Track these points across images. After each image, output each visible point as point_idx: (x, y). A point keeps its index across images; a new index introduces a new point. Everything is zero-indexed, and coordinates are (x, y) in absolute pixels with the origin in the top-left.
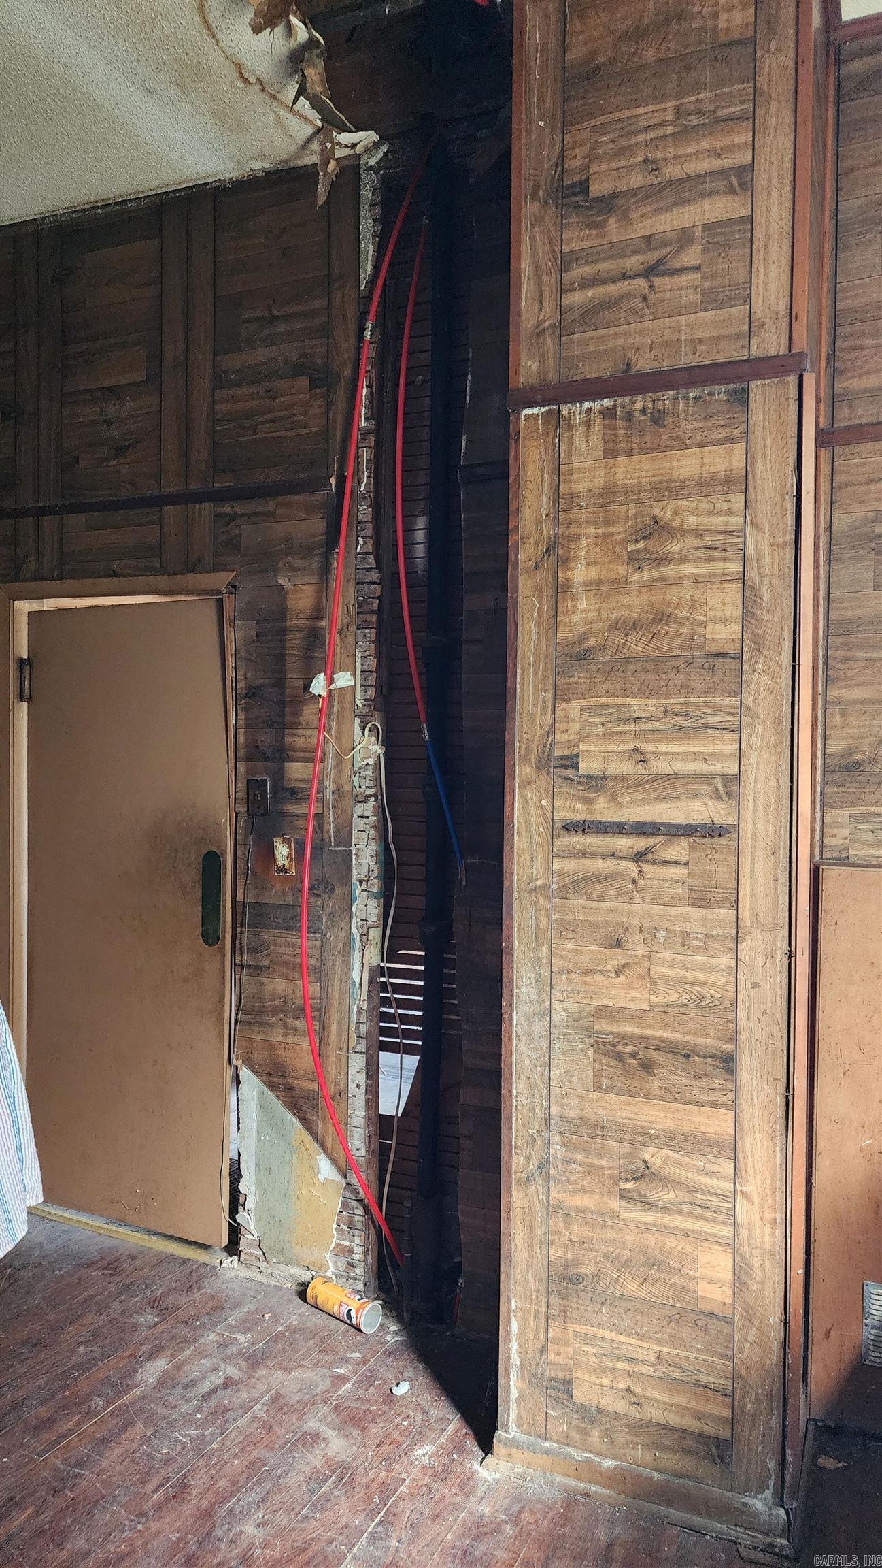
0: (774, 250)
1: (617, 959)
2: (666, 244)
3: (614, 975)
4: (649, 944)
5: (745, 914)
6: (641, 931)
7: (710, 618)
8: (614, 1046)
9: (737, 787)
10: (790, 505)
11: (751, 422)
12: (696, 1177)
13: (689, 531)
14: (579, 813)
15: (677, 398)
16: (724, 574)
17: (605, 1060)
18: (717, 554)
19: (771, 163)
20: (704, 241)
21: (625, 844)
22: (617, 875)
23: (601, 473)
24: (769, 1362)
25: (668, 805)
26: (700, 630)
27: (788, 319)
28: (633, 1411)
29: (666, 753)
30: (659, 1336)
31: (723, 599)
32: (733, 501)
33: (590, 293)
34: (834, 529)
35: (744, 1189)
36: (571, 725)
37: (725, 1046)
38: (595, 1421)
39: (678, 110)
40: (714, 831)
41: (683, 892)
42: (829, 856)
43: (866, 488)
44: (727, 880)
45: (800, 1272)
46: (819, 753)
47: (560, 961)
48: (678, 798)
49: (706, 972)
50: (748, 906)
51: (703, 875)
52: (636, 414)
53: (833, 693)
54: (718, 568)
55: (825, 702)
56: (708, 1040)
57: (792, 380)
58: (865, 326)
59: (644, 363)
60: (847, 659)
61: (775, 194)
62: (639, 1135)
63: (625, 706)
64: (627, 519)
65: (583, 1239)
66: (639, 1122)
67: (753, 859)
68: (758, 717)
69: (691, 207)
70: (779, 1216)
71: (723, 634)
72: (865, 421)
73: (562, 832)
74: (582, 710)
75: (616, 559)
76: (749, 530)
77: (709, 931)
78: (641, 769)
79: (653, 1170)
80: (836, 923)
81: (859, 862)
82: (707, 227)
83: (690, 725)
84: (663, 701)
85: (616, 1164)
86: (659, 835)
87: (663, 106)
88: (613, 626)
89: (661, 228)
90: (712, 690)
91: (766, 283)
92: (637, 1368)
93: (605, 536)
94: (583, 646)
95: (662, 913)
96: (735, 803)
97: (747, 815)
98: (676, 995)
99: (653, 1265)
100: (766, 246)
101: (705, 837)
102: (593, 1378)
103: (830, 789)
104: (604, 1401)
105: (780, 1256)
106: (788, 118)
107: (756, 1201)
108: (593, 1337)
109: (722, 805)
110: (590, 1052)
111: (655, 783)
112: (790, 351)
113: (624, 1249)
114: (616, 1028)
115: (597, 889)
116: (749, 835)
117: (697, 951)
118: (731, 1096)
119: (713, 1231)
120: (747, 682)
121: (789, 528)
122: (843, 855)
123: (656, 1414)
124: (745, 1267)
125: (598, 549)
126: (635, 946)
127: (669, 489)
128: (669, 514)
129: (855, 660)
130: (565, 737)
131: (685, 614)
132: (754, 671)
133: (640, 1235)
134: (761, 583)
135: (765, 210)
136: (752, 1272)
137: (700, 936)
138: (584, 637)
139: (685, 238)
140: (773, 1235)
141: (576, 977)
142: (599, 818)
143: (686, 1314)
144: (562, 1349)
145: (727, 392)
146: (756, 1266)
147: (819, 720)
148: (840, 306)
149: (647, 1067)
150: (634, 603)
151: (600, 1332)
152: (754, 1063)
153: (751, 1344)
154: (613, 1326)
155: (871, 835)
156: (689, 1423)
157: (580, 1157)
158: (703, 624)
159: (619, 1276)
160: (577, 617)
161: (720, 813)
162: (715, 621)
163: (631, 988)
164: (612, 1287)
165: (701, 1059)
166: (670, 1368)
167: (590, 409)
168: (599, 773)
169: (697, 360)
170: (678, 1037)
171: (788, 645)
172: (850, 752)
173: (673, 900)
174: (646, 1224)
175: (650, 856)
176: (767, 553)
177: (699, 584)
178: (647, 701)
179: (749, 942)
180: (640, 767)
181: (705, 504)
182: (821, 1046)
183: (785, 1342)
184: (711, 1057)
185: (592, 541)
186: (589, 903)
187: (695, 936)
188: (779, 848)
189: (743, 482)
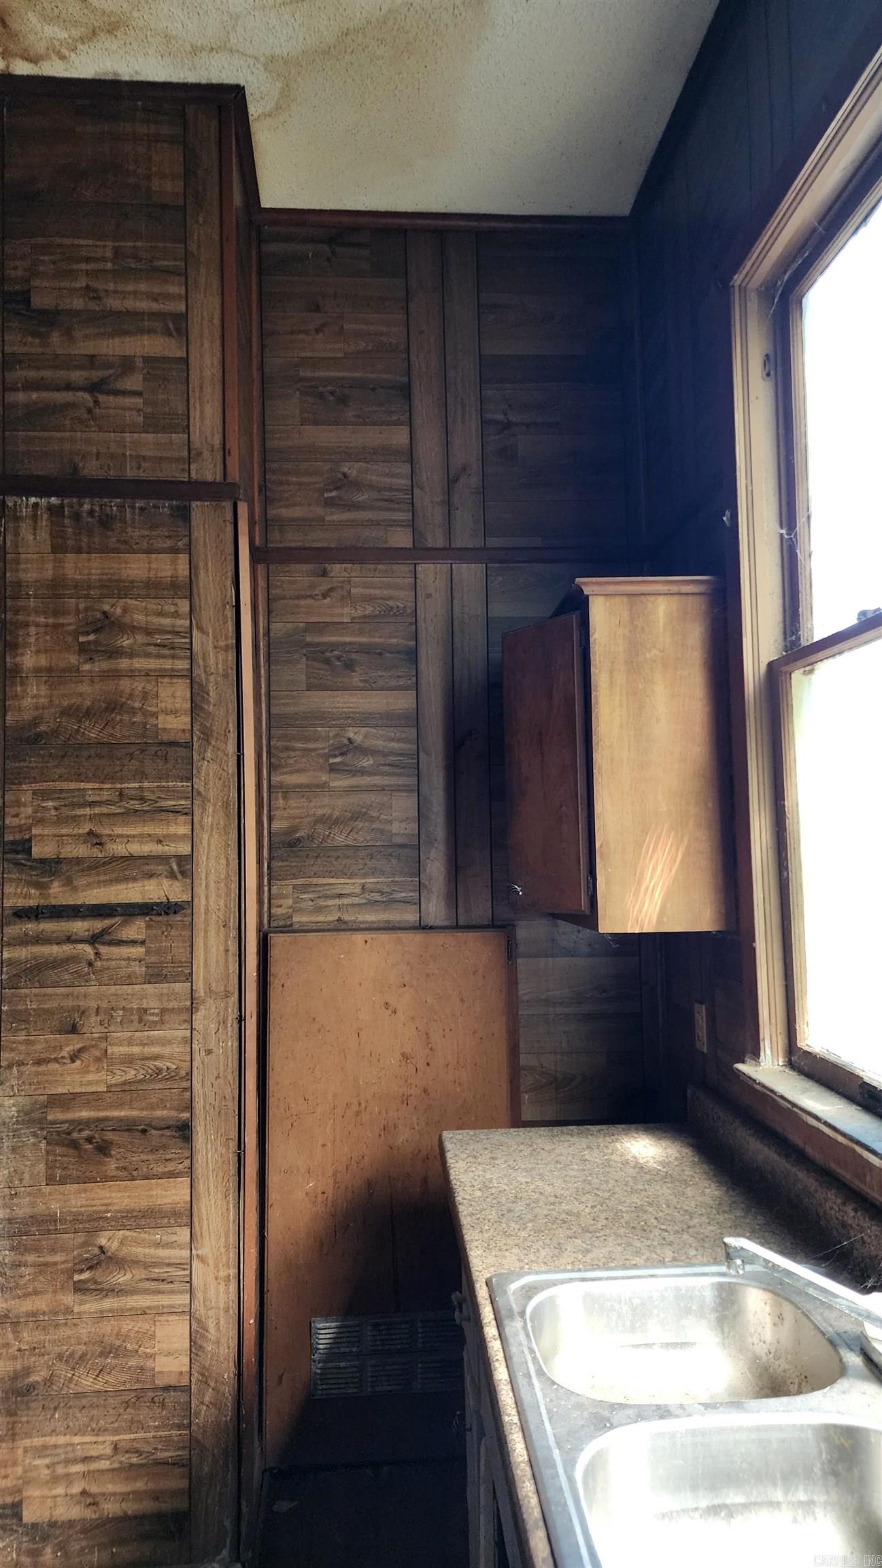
0: (208, 390)
1: (74, 1044)
2: (109, 366)
3: (68, 1061)
4: (106, 1025)
5: (200, 986)
6: (97, 1013)
7: (161, 709)
8: (69, 1134)
9: (190, 866)
10: (230, 613)
11: (193, 537)
12: (152, 1251)
13: (139, 628)
14: (33, 898)
15: (124, 507)
16: (172, 670)
17: (58, 1150)
18: (166, 652)
19: (202, 318)
20: (145, 372)
21: (80, 927)
22: (74, 959)
23: (50, 566)
24: (224, 1419)
25: (124, 886)
26: (152, 721)
27: (221, 453)
28: (89, 1514)
29: (122, 836)
30: (116, 1425)
31: (174, 693)
32: (179, 604)
33: (34, 396)
34: (271, 635)
35: (200, 1252)
36: (22, 809)
37: (182, 1115)
38: (48, 1536)
39: (116, 251)
40: (169, 908)
41: (139, 970)
42: (276, 925)
43: (296, 602)
44: (181, 953)
45: (252, 1321)
46: (266, 832)
47: (10, 1054)
48: (134, 879)
49: (163, 1045)
50: (202, 977)
51: (158, 952)
52: (84, 515)
53: (276, 779)
54: (167, 664)
55: (270, 786)
56: (165, 1112)
57: (228, 506)
58: (289, 466)
59: (91, 469)
60: (287, 749)
61: (207, 345)
62: (95, 1222)
63: (79, 790)
64: (78, 612)
65: (34, 1345)
66: (95, 1208)
67: (206, 932)
68: (209, 801)
69: (132, 339)
70: (233, 1271)
71: (175, 724)
72: (293, 545)
73: (12, 919)
74: (33, 794)
75: (68, 649)
76: (195, 632)
77: (166, 1005)
78: (96, 852)
79: (109, 1254)
80: (283, 986)
81: (301, 928)
82: (147, 360)
83: (144, 808)
84: (119, 786)
85: (70, 1257)
86: (115, 916)
87: (102, 243)
88: (67, 712)
89: (104, 351)
90: (166, 776)
91: (202, 418)
92: (94, 1466)
93: (56, 626)
94: (33, 731)
95: (119, 992)
96: (188, 881)
97: (200, 891)
98: (133, 1072)
99: (110, 1353)
100: (201, 388)
101: (161, 915)
102: (46, 1492)
103: (275, 864)
104: (57, 1512)
105: (233, 1311)
106: (216, 284)
107: (211, 1262)
108: (45, 1447)
109: (177, 884)
110: (43, 1145)
111: (111, 865)
112: (225, 480)
113: (79, 1344)
114: (70, 1116)
115: (51, 975)
116: (202, 910)
117: (153, 1026)
118: (187, 1163)
119: (170, 1303)
120: (197, 768)
121: (230, 634)
122: (288, 923)
123: (111, 1508)
124: (201, 1330)
125: (48, 638)
126: (92, 1027)
127: (119, 588)
128: (119, 611)
129: (294, 750)
130: (16, 821)
131: (137, 705)
132: (203, 759)
133: (96, 1325)
134: (207, 679)
135: (198, 355)
136: (207, 1334)
137: (156, 1011)
138: (36, 722)
139: (127, 365)
140: (227, 1291)
141: (29, 1069)
142: (53, 902)
143: (143, 1394)
144: (9, 1471)
145: (171, 507)
146: (212, 1329)
147: (265, 802)
148: (269, 444)
149: (103, 1149)
150: (87, 692)
151: (52, 1440)
152: (208, 1127)
153: (207, 1406)
154: (68, 1430)
155: (311, 903)
156: (148, 1506)
157: (31, 1258)
158: (155, 715)
159: (73, 1375)
160: (27, 702)
161: (173, 891)
162: (167, 712)
163: (88, 1072)
164: (66, 1388)
165: (158, 1132)
166: (127, 1455)
167: (36, 505)
168: (53, 857)
169: (142, 475)
170: (135, 1113)
171: (233, 736)
172: (293, 830)
173: (129, 980)
174: (102, 1312)
175: (107, 938)
176: (211, 656)
177: (150, 678)
178: (102, 786)
179: (203, 1011)
180: (96, 850)
181: (153, 605)
182: (272, 1102)
183: (239, 1395)
184: (167, 1128)
185: (42, 630)
186: (43, 991)
187: (152, 1011)
188: (230, 921)
189: (188, 589)
